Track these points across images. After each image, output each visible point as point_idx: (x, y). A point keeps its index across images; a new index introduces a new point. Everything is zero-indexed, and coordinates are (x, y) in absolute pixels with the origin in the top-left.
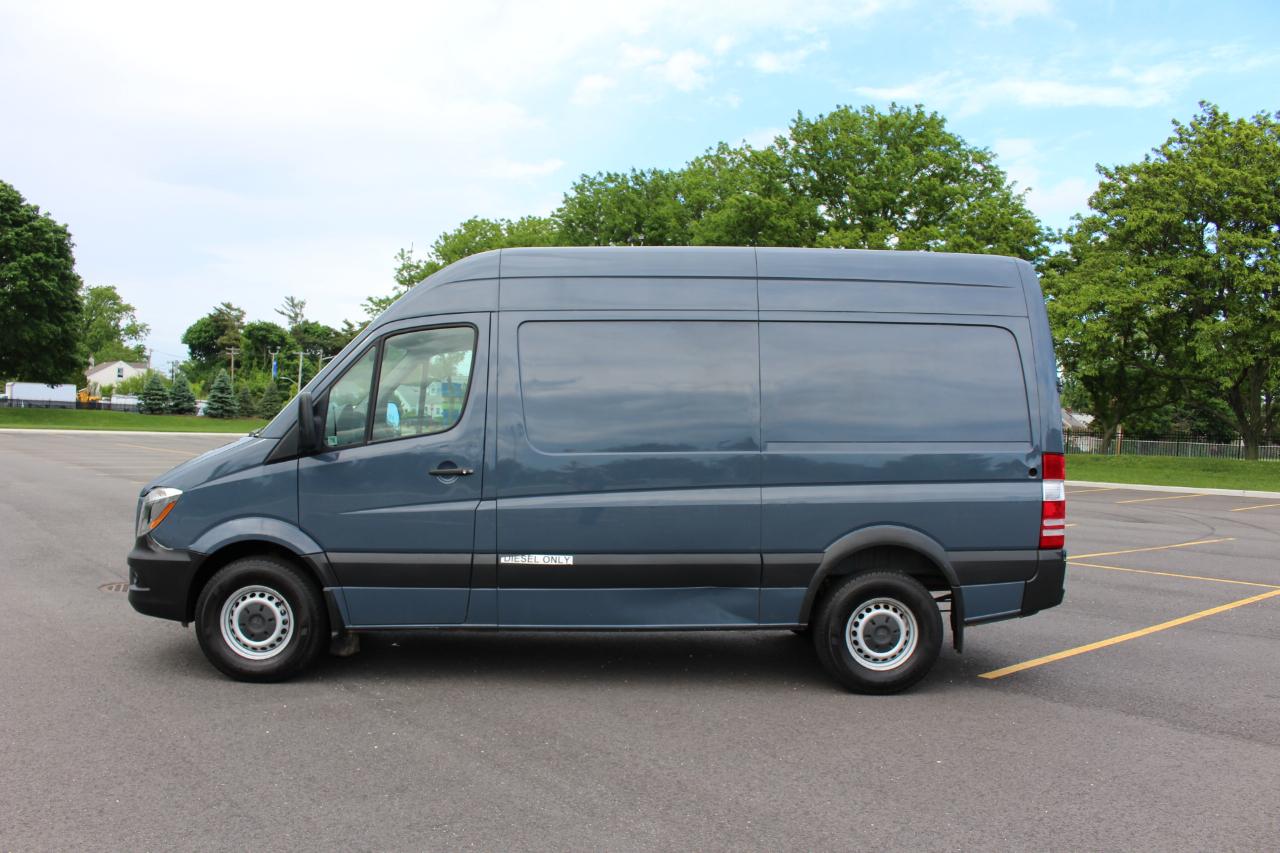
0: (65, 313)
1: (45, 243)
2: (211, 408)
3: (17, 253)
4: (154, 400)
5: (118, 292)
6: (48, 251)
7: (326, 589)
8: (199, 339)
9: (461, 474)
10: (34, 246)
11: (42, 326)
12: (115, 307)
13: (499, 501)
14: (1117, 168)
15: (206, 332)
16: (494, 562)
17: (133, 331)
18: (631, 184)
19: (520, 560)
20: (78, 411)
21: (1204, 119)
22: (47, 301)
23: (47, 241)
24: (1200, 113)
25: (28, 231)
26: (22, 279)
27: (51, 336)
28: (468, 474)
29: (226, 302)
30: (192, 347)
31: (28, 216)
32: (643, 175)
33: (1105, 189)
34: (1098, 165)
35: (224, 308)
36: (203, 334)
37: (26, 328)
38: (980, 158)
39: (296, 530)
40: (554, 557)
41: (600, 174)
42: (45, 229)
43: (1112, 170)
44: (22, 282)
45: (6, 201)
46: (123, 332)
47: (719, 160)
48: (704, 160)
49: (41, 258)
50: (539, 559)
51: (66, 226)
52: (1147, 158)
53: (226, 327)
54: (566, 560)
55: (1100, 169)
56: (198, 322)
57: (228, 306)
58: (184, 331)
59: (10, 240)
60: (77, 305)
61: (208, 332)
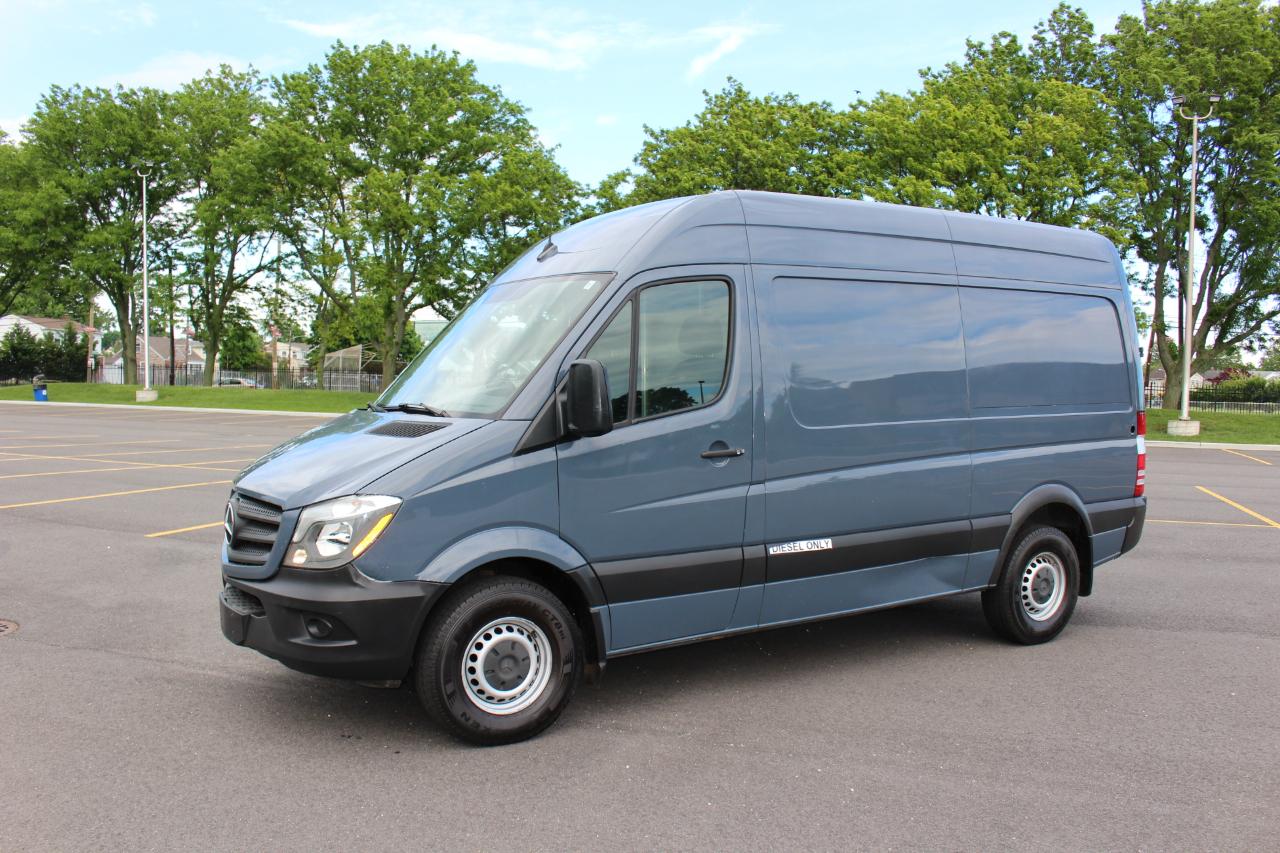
7: (593, 610)
9: (734, 455)
13: (767, 484)
14: (662, 131)
16: (763, 554)
18: (118, 102)
19: (787, 548)
21: (730, 94)
24: (727, 86)
28: (741, 454)
32: (135, 94)
33: (650, 148)
34: (645, 126)
38: (514, 110)
39: (555, 538)
40: (816, 541)
41: (78, 87)
43: (657, 131)
47: (221, 85)
48: (203, 84)
50: (804, 546)
52: (689, 123)
54: (826, 544)
55: (647, 129)
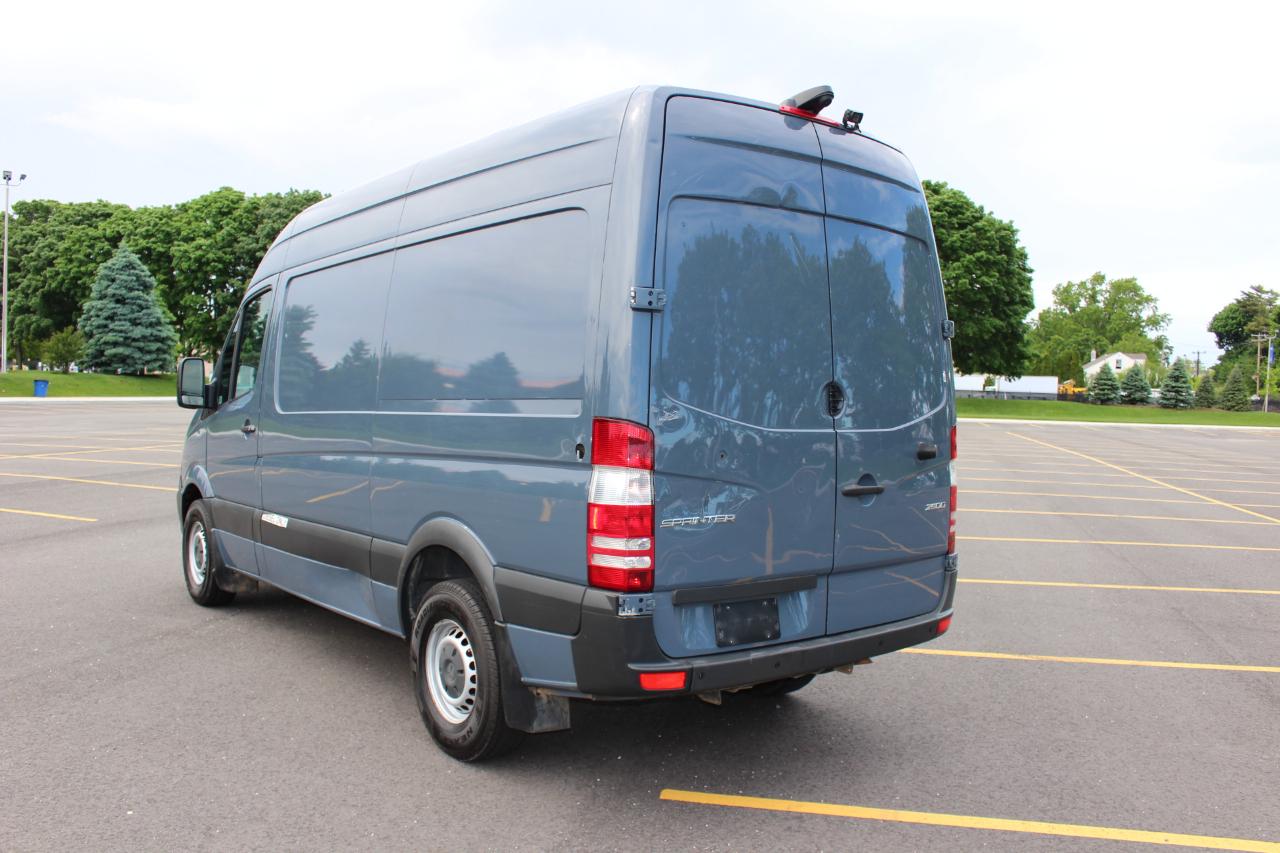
0: (1011, 308)
1: (987, 242)
2: (1164, 399)
3: (961, 253)
4: (1103, 390)
5: (1139, 283)
6: (989, 249)
8: (1225, 326)
10: (978, 245)
11: (985, 322)
12: (1137, 299)
15: (1233, 319)
17: (1154, 322)
20: (1060, 402)
22: (989, 297)
23: (988, 239)
25: (972, 232)
26: (964, 278)
27: (993, 331)
29: (1256, 285)
30: (1220, 336)
31: (973, 217)
35: (1254, 292)
36: (1230, 321)
37: (971, 323)
42: (986, 228)
44: (964, 280)
45: (955, 206)
46: (1143, 324)
49: (982, 257)
51: (1011, 222)
53: (1256, 312)
56: (1225, 308)
57: (1259, 289)
58: (1210, 319)
59: (955, 242)
60: (1025, 298)
61: (1236, 318)
